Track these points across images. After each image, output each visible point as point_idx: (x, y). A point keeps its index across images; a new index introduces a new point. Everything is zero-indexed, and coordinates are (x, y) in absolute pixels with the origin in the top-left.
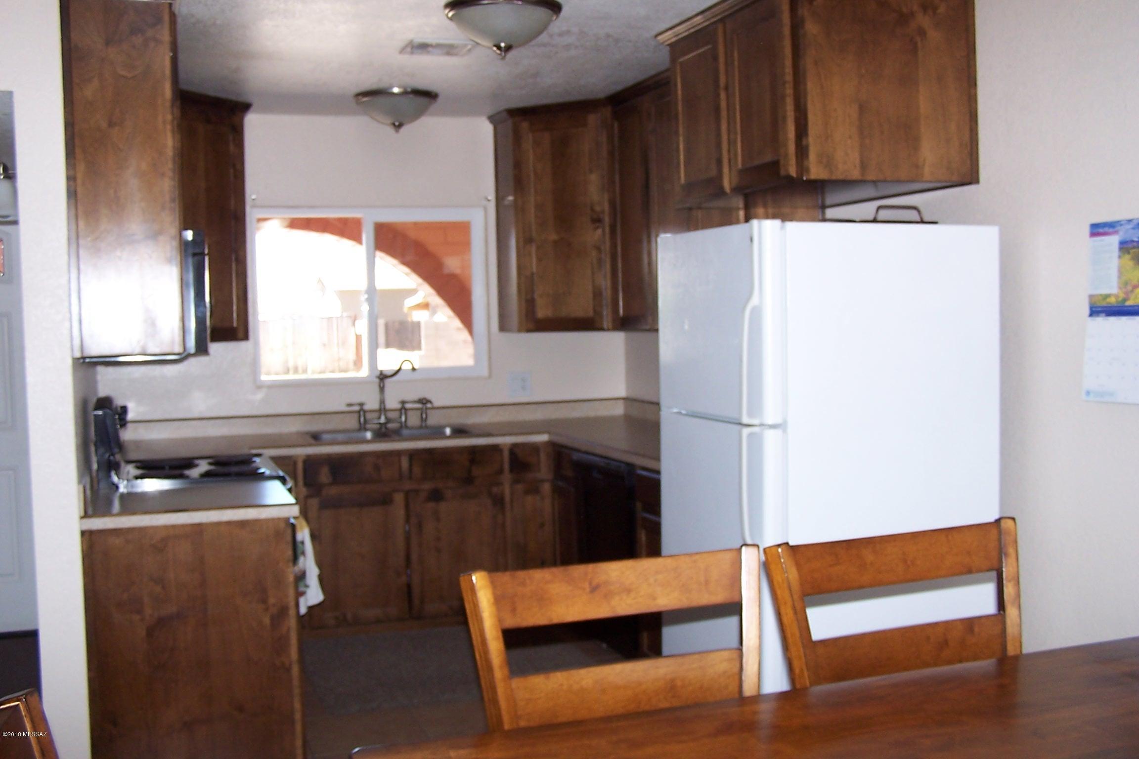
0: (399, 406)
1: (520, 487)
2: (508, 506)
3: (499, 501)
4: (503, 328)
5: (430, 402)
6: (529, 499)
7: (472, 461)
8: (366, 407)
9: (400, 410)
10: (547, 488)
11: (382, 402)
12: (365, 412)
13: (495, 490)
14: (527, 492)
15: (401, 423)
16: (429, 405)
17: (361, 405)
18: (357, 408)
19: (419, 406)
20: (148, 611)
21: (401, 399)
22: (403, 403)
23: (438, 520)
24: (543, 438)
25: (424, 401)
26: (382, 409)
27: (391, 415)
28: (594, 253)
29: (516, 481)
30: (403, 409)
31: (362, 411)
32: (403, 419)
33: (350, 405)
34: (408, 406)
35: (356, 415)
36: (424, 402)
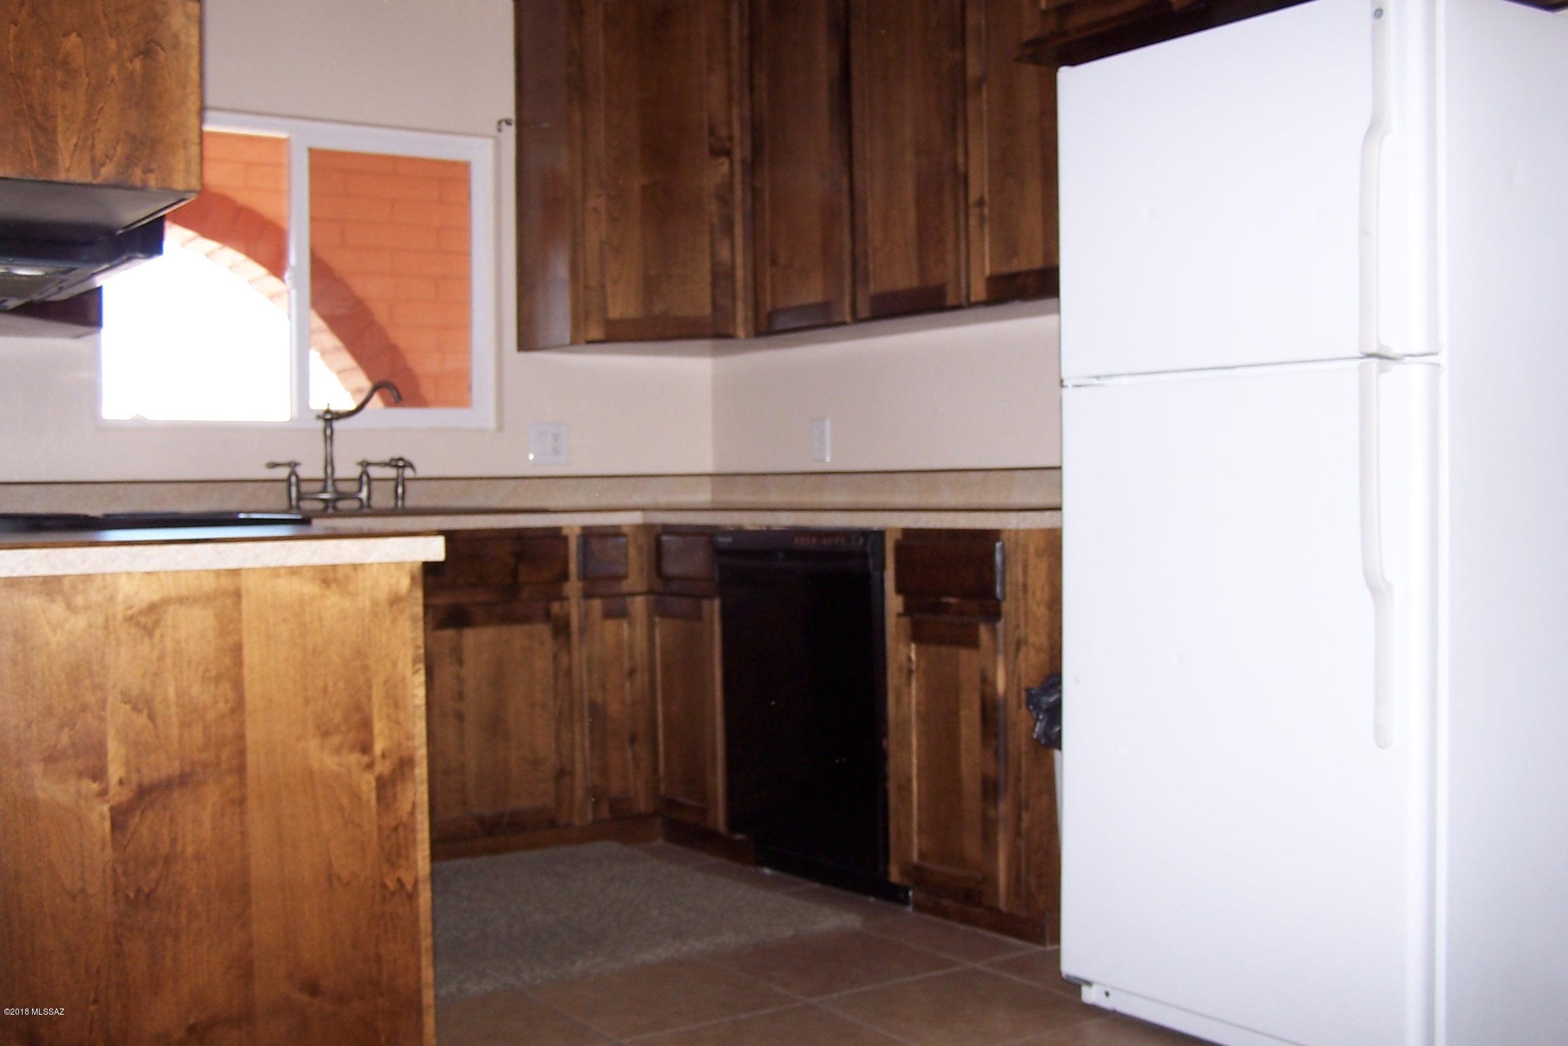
0: (356, 472)
1: (597, 604)
2: (575, 637)
3: (561, 629)
4: (526, 342)
5: (411, 466)
6: (610, 625)
7: (520, 556)
8: (303, 472)
9: (360, 480)
10: (639, 605)
11: (329, 462)
12: (299, 481)
13: (556, 607)
14: (609, 614)
15: (361, 500)
16: (408, 473)
17: (293, 465)
18: (283, 473)
19: (391, 473)
20: (115, 772)
21: (360, 459)
22: (365, 464)
23: (460, 661)
24: (636, 518)
25: (399, 463)
26: (330, 478)
27: (343, 487)
28: (713, 208)
29: (588, 595)
30: (364, 479)
31: (293, 480)
32: (364, 494)
33: (274, 465)
34: (375, 472)
35: (284, 485)
36: (401, 463)
